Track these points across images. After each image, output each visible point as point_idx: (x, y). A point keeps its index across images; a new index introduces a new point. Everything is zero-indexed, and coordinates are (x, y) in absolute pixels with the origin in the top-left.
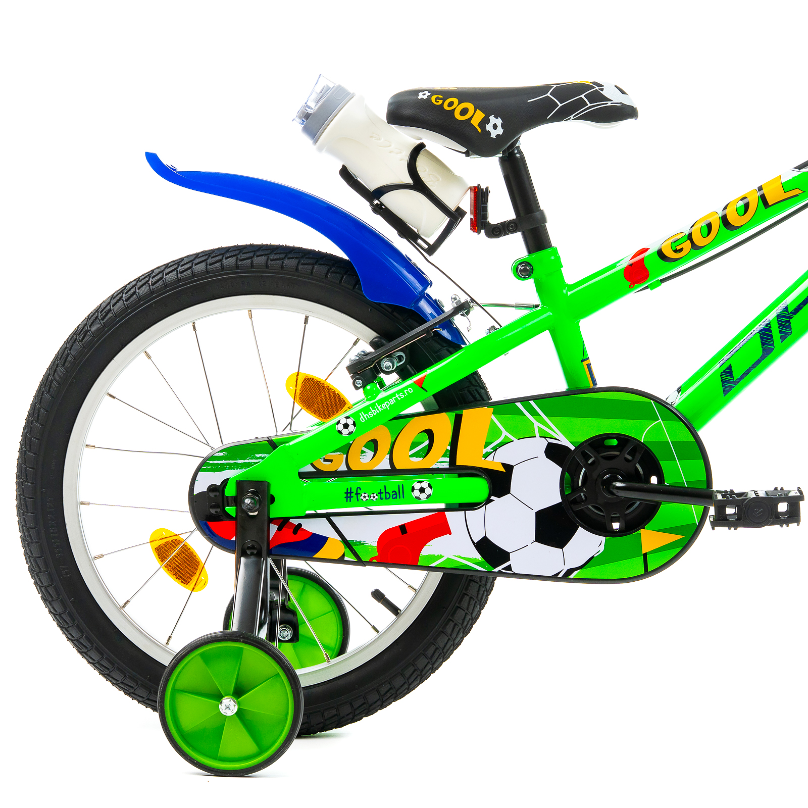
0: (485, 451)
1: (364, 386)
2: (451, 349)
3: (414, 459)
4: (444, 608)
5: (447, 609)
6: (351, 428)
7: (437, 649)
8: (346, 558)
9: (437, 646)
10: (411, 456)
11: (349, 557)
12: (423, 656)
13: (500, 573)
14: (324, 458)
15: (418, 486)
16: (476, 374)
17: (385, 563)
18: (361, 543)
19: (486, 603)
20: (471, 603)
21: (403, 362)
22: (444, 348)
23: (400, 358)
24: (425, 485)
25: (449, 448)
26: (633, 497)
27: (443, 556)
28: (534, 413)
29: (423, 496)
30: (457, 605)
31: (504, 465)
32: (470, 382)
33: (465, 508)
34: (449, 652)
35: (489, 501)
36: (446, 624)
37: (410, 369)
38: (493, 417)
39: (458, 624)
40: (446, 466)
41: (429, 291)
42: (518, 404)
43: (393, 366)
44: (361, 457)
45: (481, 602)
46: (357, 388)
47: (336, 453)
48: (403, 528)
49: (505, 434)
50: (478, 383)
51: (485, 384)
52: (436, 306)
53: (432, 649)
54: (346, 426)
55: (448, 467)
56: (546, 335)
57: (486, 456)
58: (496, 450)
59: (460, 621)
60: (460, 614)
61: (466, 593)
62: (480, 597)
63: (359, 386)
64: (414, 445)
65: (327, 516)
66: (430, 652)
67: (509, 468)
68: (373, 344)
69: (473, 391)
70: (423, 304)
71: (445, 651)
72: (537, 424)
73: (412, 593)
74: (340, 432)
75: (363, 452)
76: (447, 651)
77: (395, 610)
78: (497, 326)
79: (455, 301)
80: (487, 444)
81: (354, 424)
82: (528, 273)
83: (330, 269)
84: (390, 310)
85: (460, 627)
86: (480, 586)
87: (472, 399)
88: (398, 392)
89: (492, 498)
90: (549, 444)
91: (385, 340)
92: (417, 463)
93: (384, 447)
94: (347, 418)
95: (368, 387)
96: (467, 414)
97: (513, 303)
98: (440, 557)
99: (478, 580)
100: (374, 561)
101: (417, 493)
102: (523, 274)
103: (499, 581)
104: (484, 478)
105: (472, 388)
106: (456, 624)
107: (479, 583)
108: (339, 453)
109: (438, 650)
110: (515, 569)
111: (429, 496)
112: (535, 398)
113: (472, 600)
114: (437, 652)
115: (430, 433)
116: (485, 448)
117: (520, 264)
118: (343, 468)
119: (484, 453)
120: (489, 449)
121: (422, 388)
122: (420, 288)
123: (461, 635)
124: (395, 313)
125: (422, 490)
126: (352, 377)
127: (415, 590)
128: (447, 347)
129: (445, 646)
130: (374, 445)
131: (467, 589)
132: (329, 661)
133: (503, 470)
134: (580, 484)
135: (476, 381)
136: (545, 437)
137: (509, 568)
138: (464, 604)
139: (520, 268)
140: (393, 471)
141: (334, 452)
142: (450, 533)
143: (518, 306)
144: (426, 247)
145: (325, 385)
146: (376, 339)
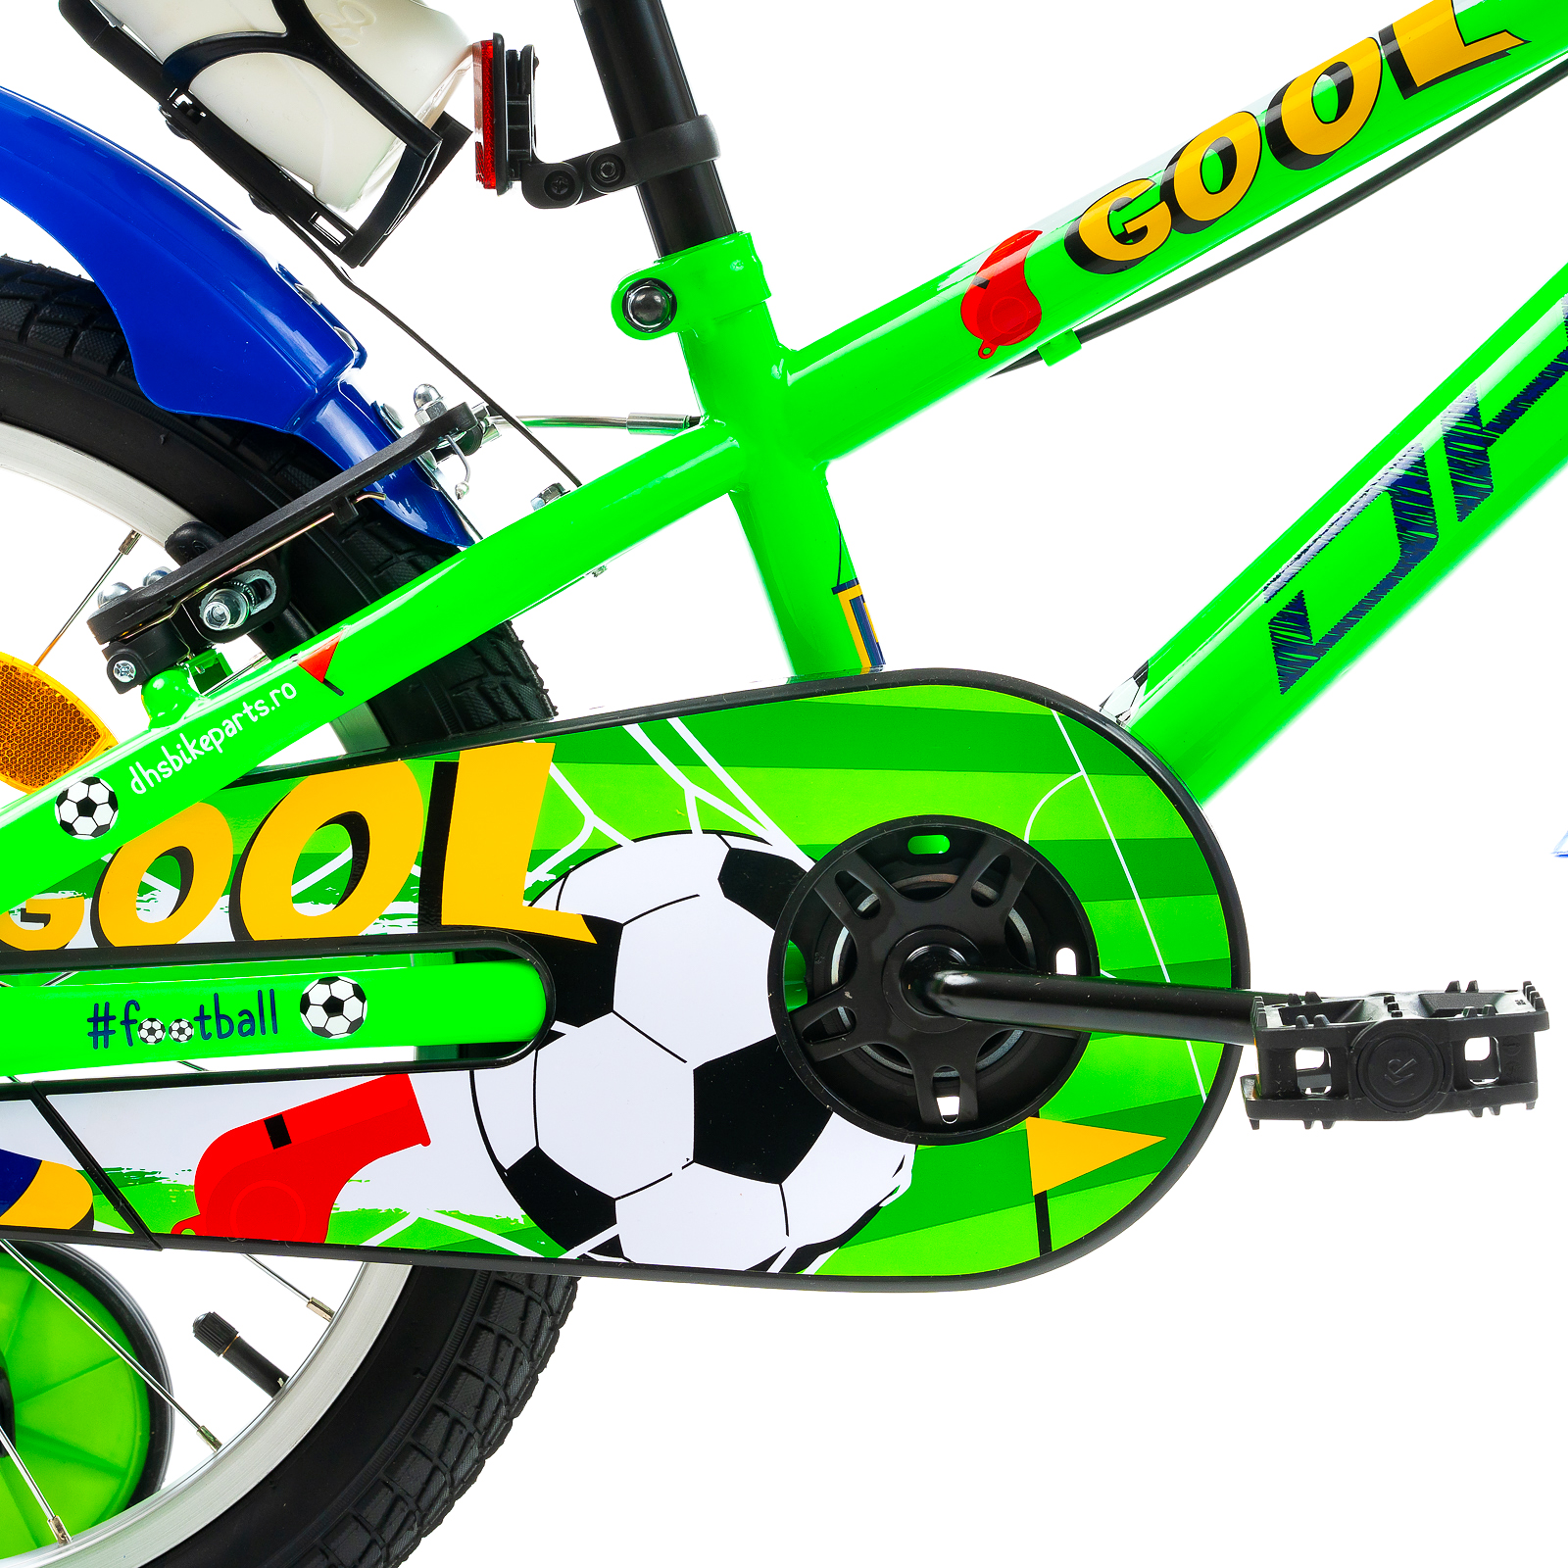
0: (530, 879)
1: (143, 679)
2: (421, 560)
3: (308, 909)
4: (417, 1371)
5: (426, 1376)
6: (103, 814)
7: (398, 1499)
8: (99, 1226)
9: (398, 1490)
10: (298, 899)
11: (108, 1222)
12: (355, 1524)
13: (586, 1264)
14: (23, 911)
15: (319, 995)
16: (502, 637)
17: (225, 1240)
18: (143, 1178)
19: (551, 1350)
20: (501, 1355)
21: (270, 601)
22: (402, 557)
23: (260, 590)
24: (342, 990)
25: (417, 871)
26: (1000, 1019)
27: (406, 1214)
28: (683, 756)
29: (338, 1025)
30: (458, 1360)
31: (591, 922)
32: (485, 662)
33: (471, 1061)
34: (437, 1507)
35: (546, 1036)
36: (425, 1423)
37: (296, 626)
38: (554, 771)
39: (462, 1419)
40: (409, 927)
41: (350, 375)
42: (634, 730)
43: (235, 615)
44: (138, 905)
45: (534, 1348)
46: (122, 688)
47: (59, 895)
48: (276, 1127)
49: (593, 825)
50: (511, 664)
51: (535, 668)
52: (376, 424)
53: (384, 1499)
54: (87, 808)
55: (415, 930)
56: (722, 512)
57: (536, 894)
58: (566, 876)
59: (470, 1412)
60: (468, 1388)
61: (484, 1322)
62: (529, 1334)
63: (126, 679)
64: (307, 863)
65: (38, 1094)
66: (374, 1513)
67: (608, 933)
68: (177, 547)
69: (495, 689)
70: (332, 416)
71: (424, 1504)
72: (692, 792)
73: (321, 1324)
74: (68, 828)
75: (144, 889)
76: (431, 1506)
77: (268, 1376)
78: (568, 485)
79: (426, 406)
80: (537, 858)
81: (113, 801)
82: (659, 313)
83: (36, 310)
84: (226, 438)
85: (471, 1428)
86: (529, 1299)
87: (490, 713)
88: (250, 698)
89: (558, 1026)
90: (734, 856)
91: (213, 534)
92: (317, 919)
93: (211, 874)
94: (91, 781)
95: (158, 682)
96: (473, 763)
97: (623, 414)
98: (395, 1216)
99: (522, 1283)
100: (189, 1232)
101: (317, 1016)
102: (643, 316)
103: (589, 1287)
104: (531, 963)
105: (492, 682)
106: (455, 1422)
107: (528, 1292)
108: (69, 894)
109: (401, 1504)
110: (633, 1252)
111: (355, 1025)
112: (687, 709)
113: (504, 1343)
114: (397, 1510)
115: (356, 826)
116: (531, 868)
117: (633, 287)
118: (84, 940)
119: (528, 884)
120: (543, 873)
121: (326, 682)
122: (321, 366)
123: (475, 1453)
124: (243, 449)
125: (334, 1007)
126: (107, 653)
127: (330, 1313)
128: (407, 555)
129: (423, 1490)
130: (181, 864)
131: (487, 1310)
132: (65, 1542)
133: (588, 937)
134: (835, 977)
135: (505, 658)
136: (719, 833)
137: (613, 1247)
138: (481, 1358)
139: (632, 297)
140: (243, 948)
141: (54, 889)
142: (426, 1142)
143: (635, 425)
144: (340, 237)
145: (33, 680)
146: (186, 532)
